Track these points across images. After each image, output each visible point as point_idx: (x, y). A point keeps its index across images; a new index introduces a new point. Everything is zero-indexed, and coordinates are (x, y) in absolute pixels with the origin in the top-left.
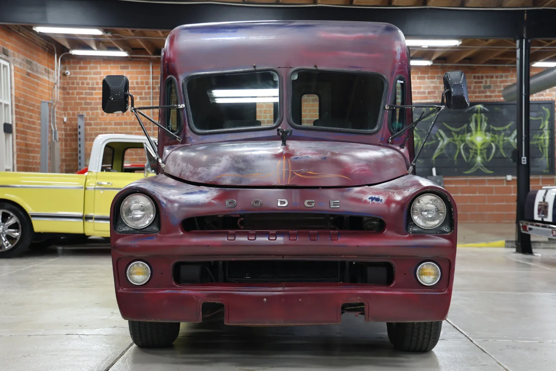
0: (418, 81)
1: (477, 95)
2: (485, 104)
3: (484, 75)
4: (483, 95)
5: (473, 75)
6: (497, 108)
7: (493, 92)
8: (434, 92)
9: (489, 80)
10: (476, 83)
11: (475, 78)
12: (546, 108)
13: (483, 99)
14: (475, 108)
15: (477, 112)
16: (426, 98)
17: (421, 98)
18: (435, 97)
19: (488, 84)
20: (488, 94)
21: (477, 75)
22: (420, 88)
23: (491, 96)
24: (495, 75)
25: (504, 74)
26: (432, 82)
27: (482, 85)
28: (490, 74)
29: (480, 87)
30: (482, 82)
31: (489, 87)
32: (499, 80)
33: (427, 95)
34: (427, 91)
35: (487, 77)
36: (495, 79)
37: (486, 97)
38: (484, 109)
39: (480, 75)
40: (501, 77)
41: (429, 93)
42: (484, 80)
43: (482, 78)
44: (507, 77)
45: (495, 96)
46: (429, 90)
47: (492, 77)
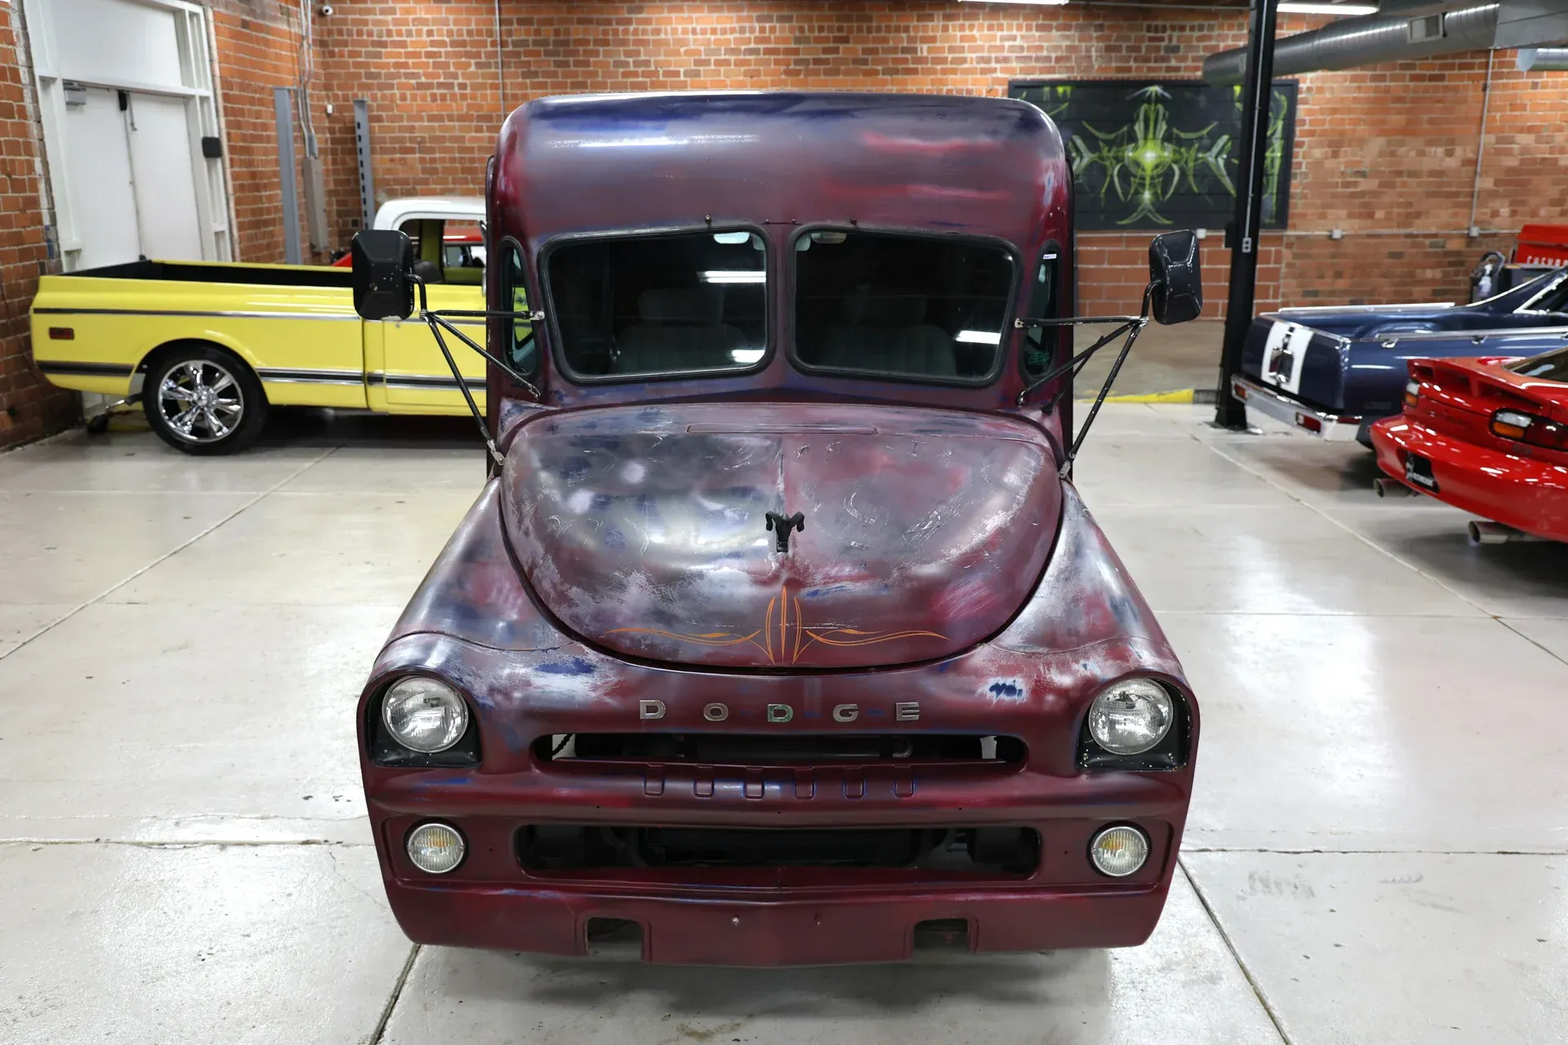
0: (1037, 34)
1: (1152, 64)
2: (1166, 84)
3: (1168, 24)
4: (1164, 65)
5: (1145, 24)
6: (1188, 94)
7: (1183, 59)
8: (1068, 59)
9: (1176, 34)
10: (1151, 39)
11: (1149, 29)
12: (1281, 94)
13: (1162, 75)
14: (1146, 92)
15: (1149, 101)
16: (1051, 70)
17: (1042, 71)
18: (1070, 69)
19: (1174, 43)
20: (1173, 63)
21: (1154, 23)
22: (1040, 48)
23: (1177, 69)
24: (1188, 23)
25: (1206, 23)
26: (1067, 38)
27: (1163, 44)
28: (1177, 23)
29: (1158, 49)
30: (1162, 40)
31: (1176, 49)
32: (1196, 34)
33: (1053, 64)
34: (1054, 55)
35: (1173, 28)
36: (1187, 33)
37: (1169, 69)
38: (1162, 95)
39: (1160, 23)
40: (1201, 28)
41: (1058, 59)
42: (1166, 35)
43: (1164, 29)
44: (1211, 28)
45: (1187, 69)
46: (1059, 54)
47: (1182, 29)
